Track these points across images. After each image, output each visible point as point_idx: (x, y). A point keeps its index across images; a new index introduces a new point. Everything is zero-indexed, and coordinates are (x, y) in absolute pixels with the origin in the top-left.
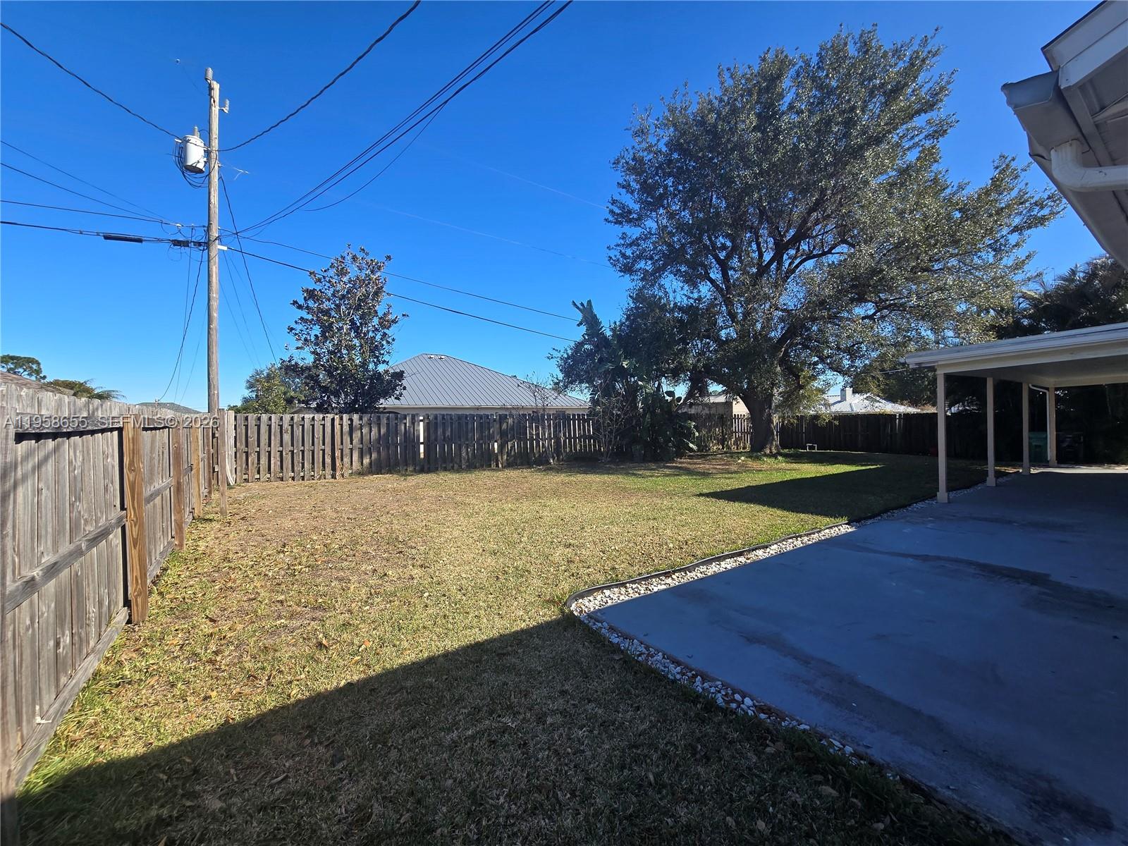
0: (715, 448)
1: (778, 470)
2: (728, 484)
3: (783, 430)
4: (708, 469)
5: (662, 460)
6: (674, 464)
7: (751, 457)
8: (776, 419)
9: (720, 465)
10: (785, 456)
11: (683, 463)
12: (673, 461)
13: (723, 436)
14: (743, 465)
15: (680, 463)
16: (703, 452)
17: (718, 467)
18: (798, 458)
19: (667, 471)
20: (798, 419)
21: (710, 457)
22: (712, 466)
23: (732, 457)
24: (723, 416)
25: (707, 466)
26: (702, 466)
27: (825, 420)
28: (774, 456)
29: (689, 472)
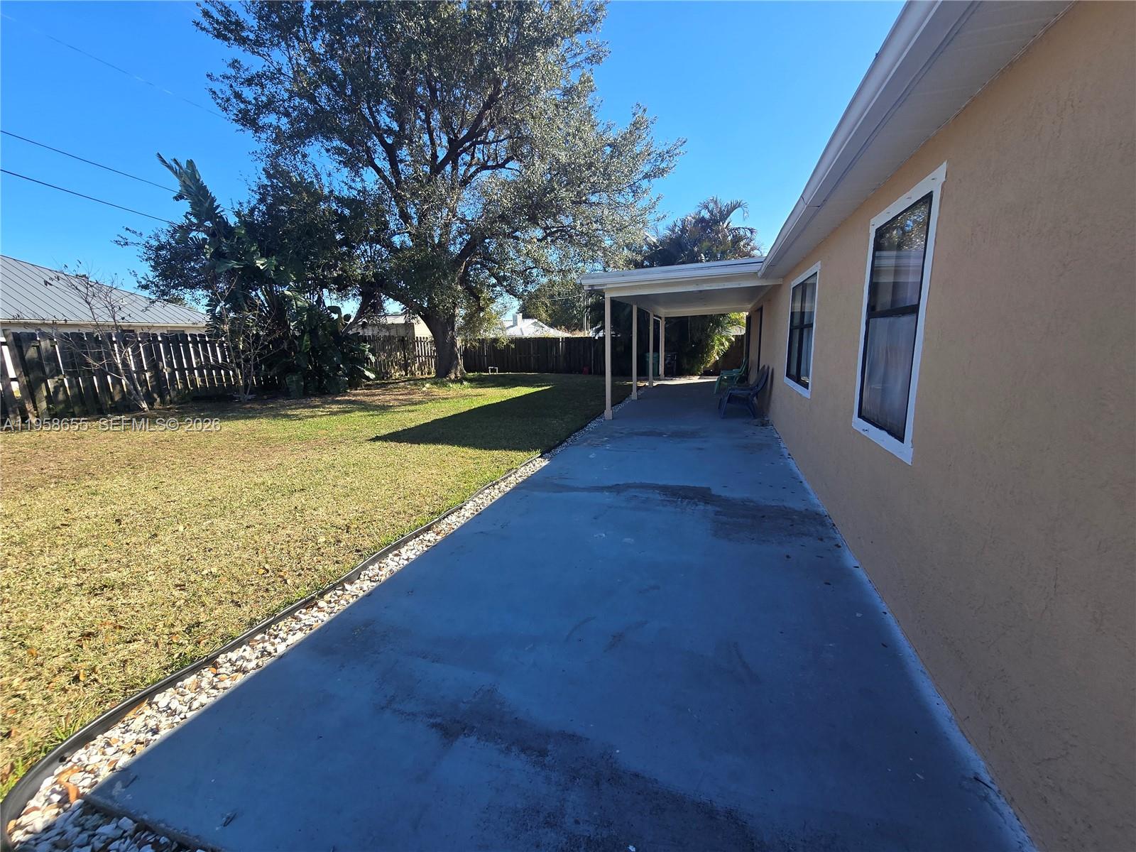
0: (397, 374)
1: (465, 397)
2: (411, 419)
3: (466, 353)
4: (389, 401)
5: (329, 394)
6: (346, 398)
7: (436, 383)
8: (459, 342)
9: (403, 394)
10: (470, 380)
11: (358, 395)
12: (345, 393)
13: (406, 361)
14: (427, 394)
15: (354, 395)
16: (383, 380)
17: (401, 397)
18: (482, 382)
19: (335, 408)
20: (479, 343)
21: (391, 386)
22: (393, 397)
23: (416, 384)
24: (404, 339)
25: (388, 398)
26: (380, 397)
27: (503, 343)
28: (459, 381)
29: (365, 407)
